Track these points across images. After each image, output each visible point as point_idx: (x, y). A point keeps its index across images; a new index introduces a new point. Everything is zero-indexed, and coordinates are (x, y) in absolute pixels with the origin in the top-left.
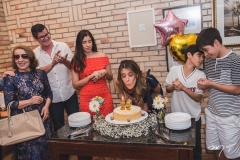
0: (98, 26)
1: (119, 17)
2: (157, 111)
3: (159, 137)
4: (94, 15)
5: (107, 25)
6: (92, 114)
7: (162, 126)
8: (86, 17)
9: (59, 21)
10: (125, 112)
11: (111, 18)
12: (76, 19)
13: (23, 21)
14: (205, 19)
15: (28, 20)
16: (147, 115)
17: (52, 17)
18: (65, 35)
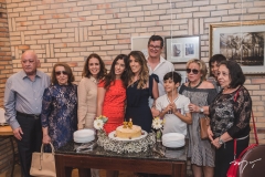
0: (102, 48)
1: (124, 41)
2: (156, 131)
3: (157, 153)
4: (100, 38)
5: (112, 47)
6: (97, 131)
7: (159, 145)
8: (91, 38)
9: (64, 40)
10: (127, 130)
11: (116, 42)
12: (81, 39)
13: (27, 38)
14: (203, 49)
15: (33, 37)
16: (146, 134)
17: (57, 36)
18: (69, 55)
